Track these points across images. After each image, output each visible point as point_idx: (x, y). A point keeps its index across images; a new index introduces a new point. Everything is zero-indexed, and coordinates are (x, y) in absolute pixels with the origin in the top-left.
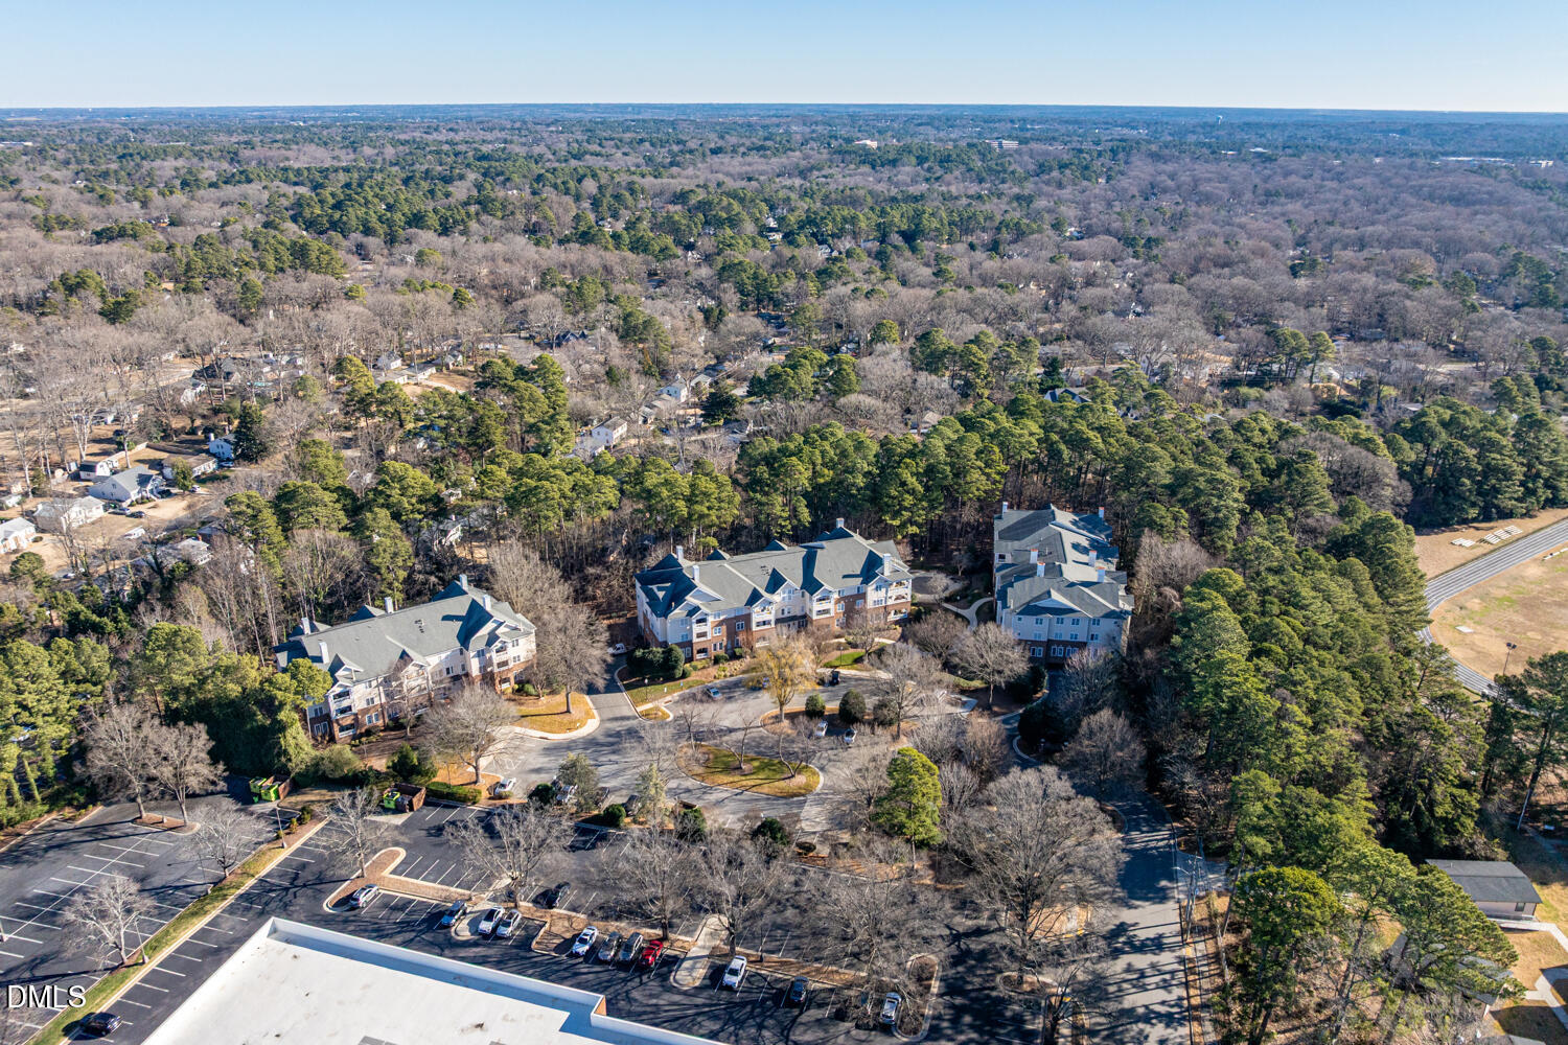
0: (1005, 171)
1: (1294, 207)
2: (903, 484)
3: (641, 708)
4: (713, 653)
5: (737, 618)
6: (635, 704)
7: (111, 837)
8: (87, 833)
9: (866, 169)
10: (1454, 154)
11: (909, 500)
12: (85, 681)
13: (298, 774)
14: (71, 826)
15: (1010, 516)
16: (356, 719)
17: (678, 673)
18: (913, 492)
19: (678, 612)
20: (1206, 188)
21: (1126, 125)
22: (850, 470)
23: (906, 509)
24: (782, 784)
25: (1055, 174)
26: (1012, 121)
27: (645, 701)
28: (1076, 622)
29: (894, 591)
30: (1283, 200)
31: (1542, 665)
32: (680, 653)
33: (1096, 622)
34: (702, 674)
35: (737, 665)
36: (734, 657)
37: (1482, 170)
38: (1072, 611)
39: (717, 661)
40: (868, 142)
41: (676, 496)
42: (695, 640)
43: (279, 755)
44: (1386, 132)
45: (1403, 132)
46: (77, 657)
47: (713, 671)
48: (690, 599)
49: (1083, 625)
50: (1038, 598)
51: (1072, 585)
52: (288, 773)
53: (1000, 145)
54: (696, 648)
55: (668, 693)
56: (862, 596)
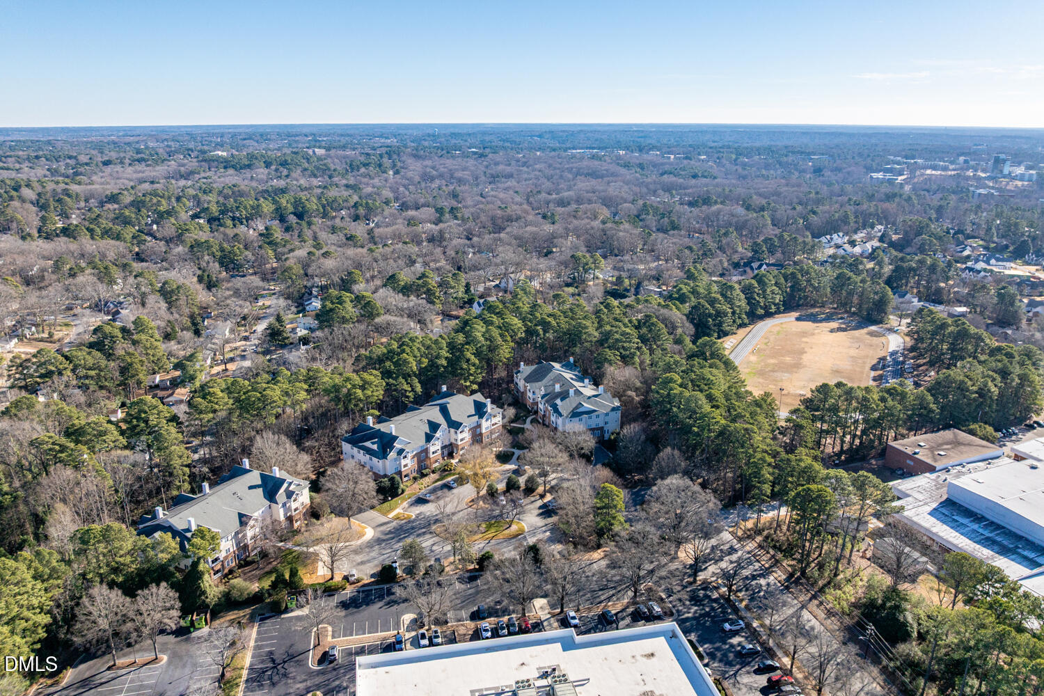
0: (329, 169)
1: (511, 183)
2: (468, 360)
3: (391, 515)
4: (411, 476)
5: (422, 452)
6: (385, 514)
7: (102, 684)
8: (78, 688)
9: (231, 171)
10: (574, 148)
11: (473, 369)
12: (50, 577)
13: (215, 605)
14: (59, 688)
15: (526, 369)
16: (223, 565)
17: (400, 491)
18: (474, 365)
19: (393, 455)
20: (459, 174)
21: (381, 136)
22: (438, 357)
23: (472, 375)
24: (506, 532)
25: (363, 170)
26: (306, 136)
27: (391, 510)
28: (598, 416)
29: (494, 420)
30: (503, 180)
31: (818, 391)
32: (397, 478)
33: (607, 414)
34: (412, 489)
35: (426, 480)
36: (423, 475)
37: (593, 157)
38: (595, 411)
39: (415, 479)
40: (220, 153)
41: (354, 386)
42: (403, 469)
43: (200, 596)
44: (532, 136)
45: (540, 136)
46: (40, 562)
47: (416, 486)
48: (397, 445)
49: (602, 417)
50: (577, 408)
51: (589, 398)
52: (208, 606)
53: (314, 151)
54: (404, 474)
55: (402, 502)
56: (479, 426)
